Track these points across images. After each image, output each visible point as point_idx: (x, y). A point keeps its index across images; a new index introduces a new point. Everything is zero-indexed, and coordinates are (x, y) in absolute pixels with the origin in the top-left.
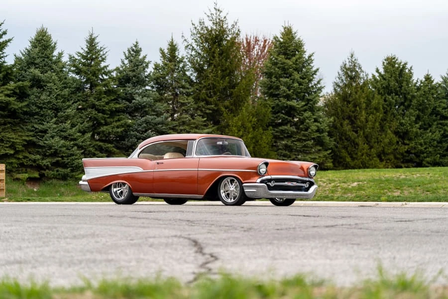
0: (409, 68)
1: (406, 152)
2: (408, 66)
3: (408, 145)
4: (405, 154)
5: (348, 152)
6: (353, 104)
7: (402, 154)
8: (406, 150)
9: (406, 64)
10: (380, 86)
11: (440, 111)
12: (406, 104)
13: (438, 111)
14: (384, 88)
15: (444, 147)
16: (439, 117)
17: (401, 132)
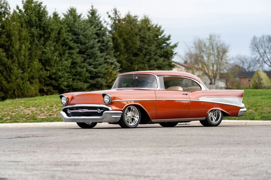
0: (44, 7)
1: (48, 77)
2: (43, 5)
3: (49, 71)
4: (47, 79)
5: (4, 76)
6: (6, 35)
7: (44, 79)
8: (48, 75)
9: (41, 3)
10: (23, 21)
11: (68, 42)
12: (46, 36)
13: (67, 42)
14: (26, 22)
15: (73, 73)
16: (67, 47)
17: (43, 60)
